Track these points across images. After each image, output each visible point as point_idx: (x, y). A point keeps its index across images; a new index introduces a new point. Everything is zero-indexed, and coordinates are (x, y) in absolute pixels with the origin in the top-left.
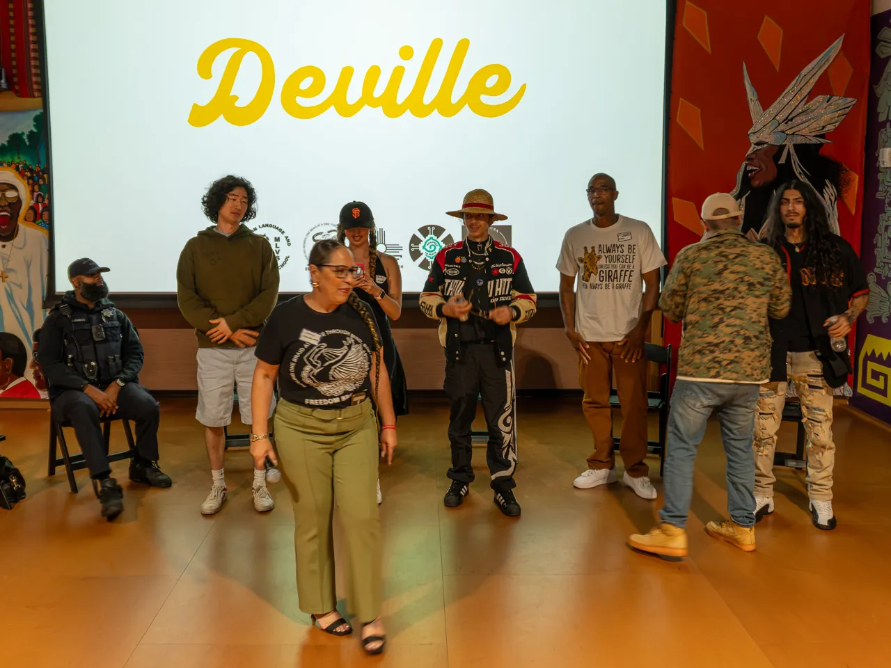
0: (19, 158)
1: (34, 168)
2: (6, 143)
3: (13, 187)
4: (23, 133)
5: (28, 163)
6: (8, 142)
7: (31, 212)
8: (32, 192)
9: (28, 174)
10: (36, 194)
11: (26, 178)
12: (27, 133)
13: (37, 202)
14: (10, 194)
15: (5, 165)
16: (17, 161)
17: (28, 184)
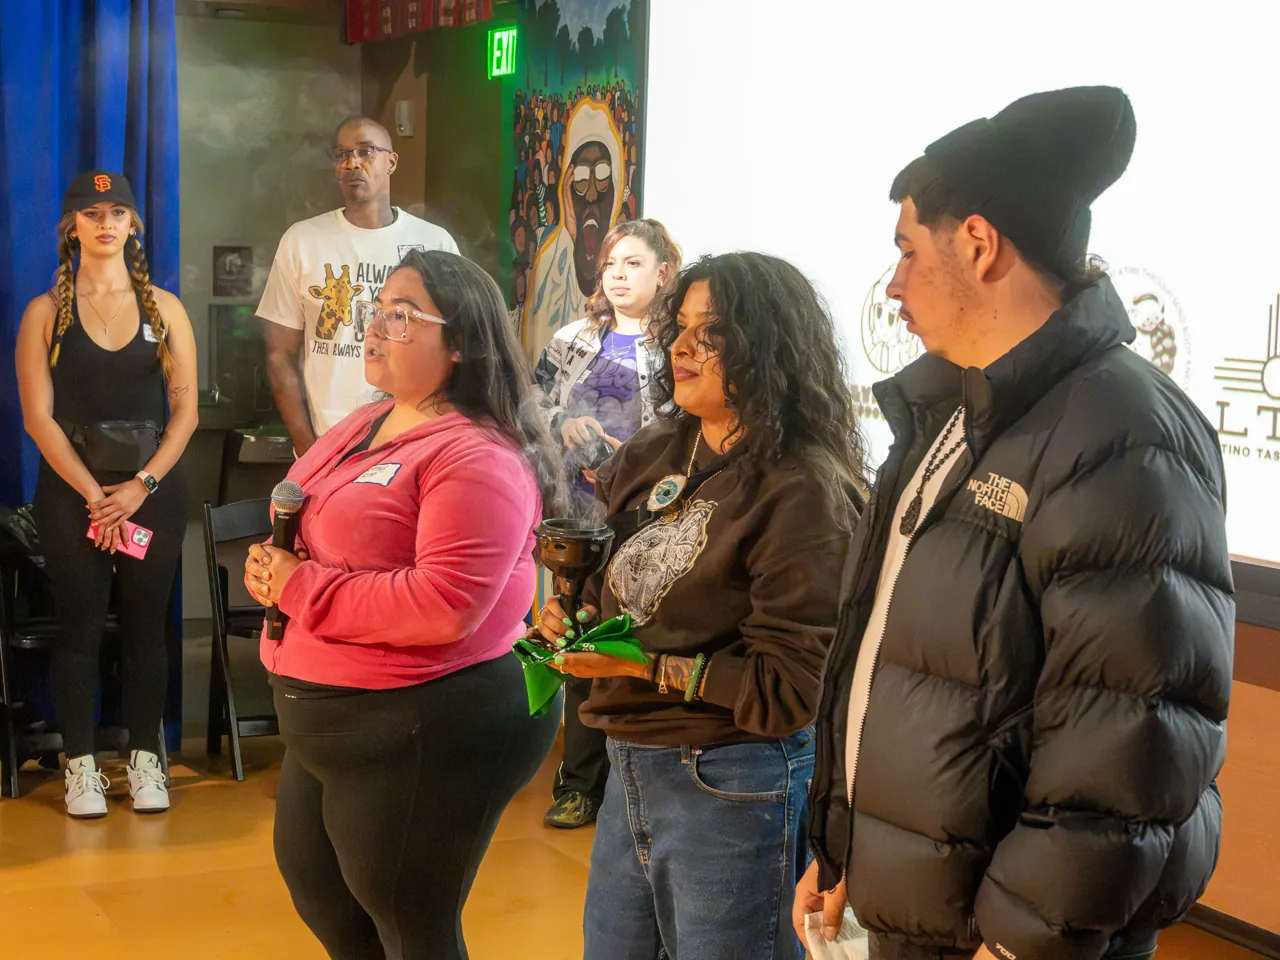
0: (616, 76)
1: (633, 100)
2: (602, 37)
3: (605, 155)
4: (624, 7)
5: (626, 89)
6: (605, 32)
7: (623, 215)
8: (628, 163)
9: (625, 116)
10: (632, 168)
11: (621, 127)
12: (628, 7)
13: (633, 191)
14: (602, 171)
15: (599, 95)
16: (613, 83)
17: (624, 142)
